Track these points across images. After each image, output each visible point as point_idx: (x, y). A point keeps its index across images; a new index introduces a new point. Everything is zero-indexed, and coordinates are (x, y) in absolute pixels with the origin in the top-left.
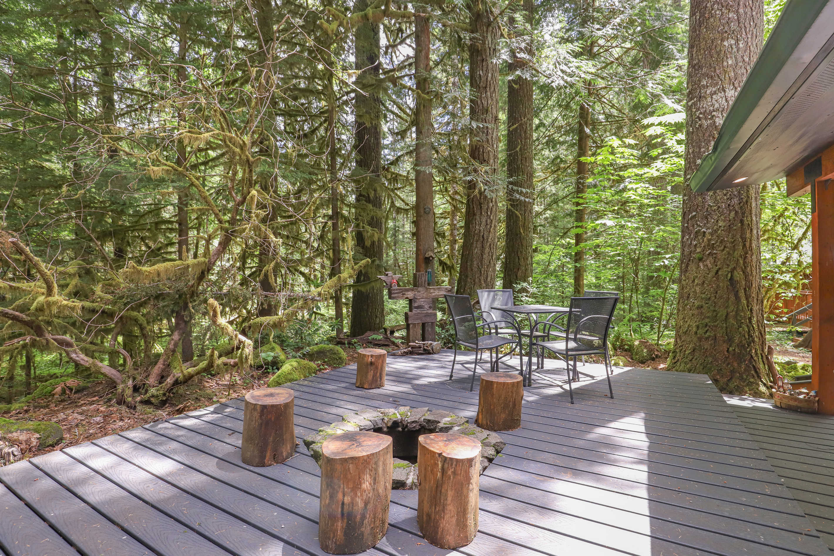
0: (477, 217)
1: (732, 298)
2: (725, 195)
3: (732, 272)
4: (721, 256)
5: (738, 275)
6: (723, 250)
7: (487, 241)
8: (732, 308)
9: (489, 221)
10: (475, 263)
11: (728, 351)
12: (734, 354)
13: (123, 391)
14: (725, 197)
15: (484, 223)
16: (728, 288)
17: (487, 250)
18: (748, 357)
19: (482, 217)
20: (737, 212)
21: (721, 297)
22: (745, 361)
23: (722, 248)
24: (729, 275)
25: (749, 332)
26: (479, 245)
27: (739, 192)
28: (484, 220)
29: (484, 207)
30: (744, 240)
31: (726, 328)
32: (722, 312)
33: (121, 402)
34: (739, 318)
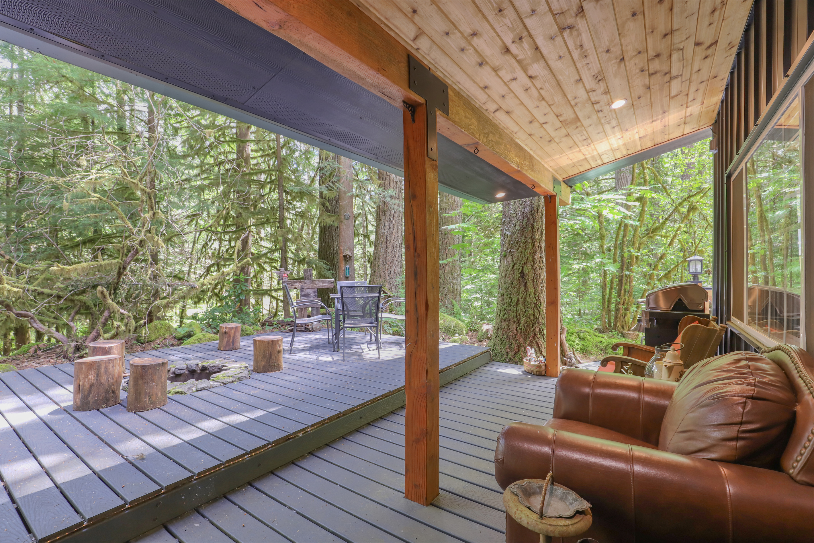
0: (382, 222)
1: (522, 288)
2: (521, 205)
3: (523, 267)
4: (516, 254)
5: (528, 268)
6: (518, 249)
7: (390, 242)
8: (521, 295)
9: (391, 225)
10: (381, 260)
11: (517, 330)
12: (521, 332)
13: (67, 350)
14: (521, 207)
15: (387, 227)
16: (519, 280)
17: (390, 249)
18: (532, 335)
19: (386, 222)
20: (528, 219)
21: (514, 287)
22: (529, 338)
23: (517, 248)
24: (521, 269)
25: (535, 314)
26: (384, 245)
27: (531, 202)
28: (387, 224)
29: (388, 213)
30: (534, 241)
31: (517, 311)
32: (515, 299)
33: (65, 357)
34: (526, 303)
